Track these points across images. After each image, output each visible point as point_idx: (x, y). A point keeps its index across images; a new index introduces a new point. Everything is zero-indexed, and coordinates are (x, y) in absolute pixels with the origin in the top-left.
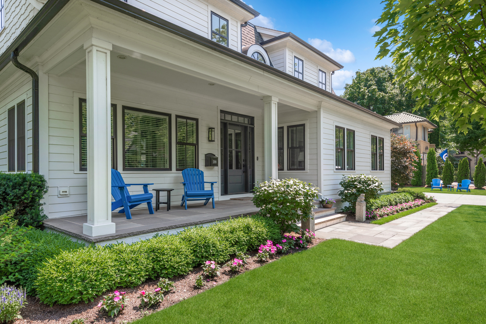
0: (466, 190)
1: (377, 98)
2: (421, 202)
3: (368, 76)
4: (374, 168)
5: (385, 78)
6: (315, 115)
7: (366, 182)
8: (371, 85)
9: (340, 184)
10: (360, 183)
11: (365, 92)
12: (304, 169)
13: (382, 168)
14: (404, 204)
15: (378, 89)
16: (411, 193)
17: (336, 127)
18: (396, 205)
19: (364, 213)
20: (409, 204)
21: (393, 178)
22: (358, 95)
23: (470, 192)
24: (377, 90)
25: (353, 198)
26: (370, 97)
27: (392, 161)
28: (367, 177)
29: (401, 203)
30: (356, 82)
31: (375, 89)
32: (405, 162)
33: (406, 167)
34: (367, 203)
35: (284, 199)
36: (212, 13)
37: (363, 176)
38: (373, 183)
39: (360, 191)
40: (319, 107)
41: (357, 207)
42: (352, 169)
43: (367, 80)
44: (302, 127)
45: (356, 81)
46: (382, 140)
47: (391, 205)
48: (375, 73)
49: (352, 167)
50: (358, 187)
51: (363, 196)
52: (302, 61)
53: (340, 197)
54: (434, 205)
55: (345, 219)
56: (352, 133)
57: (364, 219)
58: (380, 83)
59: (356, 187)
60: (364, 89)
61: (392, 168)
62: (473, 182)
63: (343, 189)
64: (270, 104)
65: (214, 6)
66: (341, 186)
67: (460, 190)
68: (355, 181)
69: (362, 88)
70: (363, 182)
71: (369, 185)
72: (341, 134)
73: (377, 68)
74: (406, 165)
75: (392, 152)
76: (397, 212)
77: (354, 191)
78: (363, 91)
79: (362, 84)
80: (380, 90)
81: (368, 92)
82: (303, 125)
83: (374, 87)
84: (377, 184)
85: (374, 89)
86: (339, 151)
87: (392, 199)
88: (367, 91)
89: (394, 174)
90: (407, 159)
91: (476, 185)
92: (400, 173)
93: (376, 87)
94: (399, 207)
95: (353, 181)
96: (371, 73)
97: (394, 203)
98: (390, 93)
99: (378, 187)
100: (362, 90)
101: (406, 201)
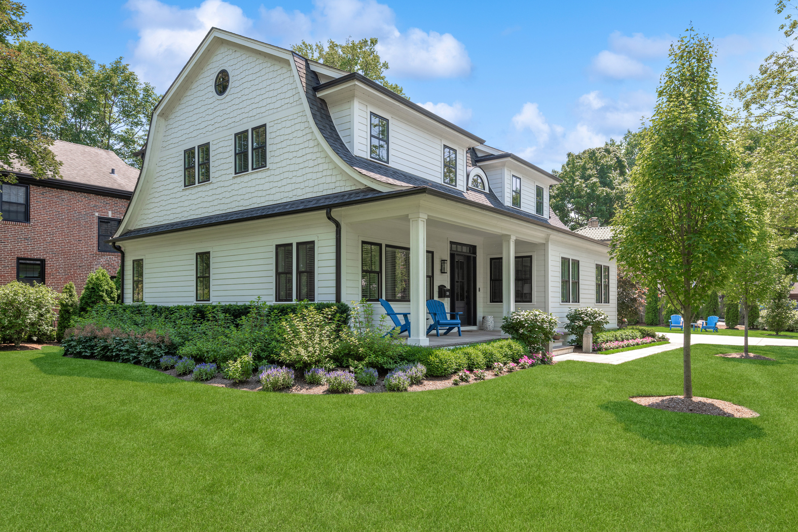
0: (712, 330)
1: (599, 196)
2: (650, 340)
3: (585, 163)
4: (599, 300)
5: (611, 166)
6: (543, 247)
7: (593, 315)
8: (590, 176)
9: (567, 316)
10: (586, 315)
11: (581, 186)
12: (531, 301)
13: (607, 301)
14: (631, 341)
15: (601, 182)
16: (640, 331)
17: (562, 258)
18: (623, 340)
19: (591, 345)
20: (636, 341)
21: (620, 313)
22: (572, 190)
23: (717, 331)
24: (598, 184)
25: (580, 331)
26: (589, 194)
27: (618, 292)
28: (593, 309)
29: (628, 340)
30: (568, 170)
31: (597, 182)
32: (635, 294)
33: (635, 300)
34: (594, 336)
35: (534, 325)
36: (445, 147)
37: (589, 309)
38: (600, 316)
39: (587, 323)
40: (547, 240)
41: (584, 339)
42: (576, 302)
43: (584, 168)
44: (529, 259)
45: (567, 168)
46: (607, 269)
47: (617, 340)
48: (596, 157)
49: (577, 300)
50: (585, 319)
51: (589, 328)
52: (520, 179)
53: (566, 330)
54: (666, 343)
55: (572, 350)
56: (576, 263)
57: (591, 351)
58: (603, 173)
59: (583, 320)
60: (581, 182)
61: (618, 300)
62: (724, 320)
63: (569, 322)
64: (509, 242)
65: (446, 139)
66: (567, 319)
67: (705, 329)
68: (582, 313)
69: (578, 181)
70: (590, 315)
71: (596, 318)
72: (567, 264)
73: (600, 149)
74: (634, 298)
75: (619, 281)
76: (623, 347)
77: (581, 323)
78: (578, 185)
79: (577, 173)
80: (604, 184)
81: (586, 187)
82: (530, 257)
83: (594, 180)
84: (603, 317)
85: (595, 183)
86: (565, 283)
87: (618, 335)
88: (584, 185)
89: (621, 307)
90: (635, 290)
91: (727, 324)
92: (628, 307)
93: (597, 180)
94: (626, 342)
95: (579, 314)
96: (591, 158)
97: (620, 338)
98: (618, 189)
99: (604, 319)
100: (578, 183)
101: (633, 338)
